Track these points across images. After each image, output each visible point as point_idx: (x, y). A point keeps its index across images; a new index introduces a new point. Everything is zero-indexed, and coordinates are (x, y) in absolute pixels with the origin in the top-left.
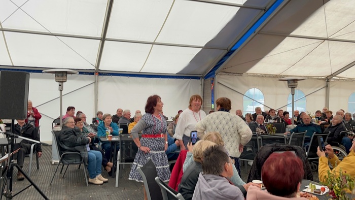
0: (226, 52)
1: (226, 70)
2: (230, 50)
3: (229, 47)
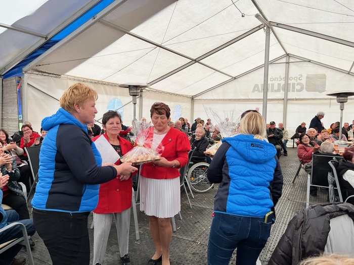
0: (43, 41)
1: (40, 68)
2: (49, 40)
3: (49, 34)
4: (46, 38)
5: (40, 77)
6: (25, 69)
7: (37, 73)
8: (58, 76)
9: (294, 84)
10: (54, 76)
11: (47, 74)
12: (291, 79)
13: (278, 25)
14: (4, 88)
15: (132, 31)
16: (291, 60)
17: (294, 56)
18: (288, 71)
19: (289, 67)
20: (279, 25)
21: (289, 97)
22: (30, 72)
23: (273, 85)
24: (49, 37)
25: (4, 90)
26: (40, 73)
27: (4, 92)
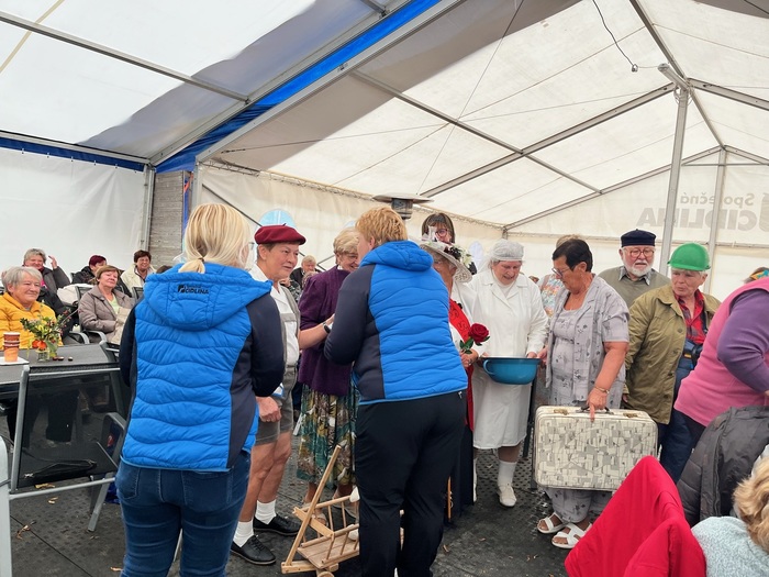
2: (253, 104)
3: (252, 94)
4: (247, 102)
5: (223, 173)
6: (200, 156)
7: (220, 165)
8: (254, 172)
9: (733, 213)
10: (249, 172)
11: (236, 169)
12: (728, 200)
13: (706, 87)
14: (158, 191)
15: (406, 94)
16: (732, 159)
17: (738, 152)
18: (723, 183)
19: (724, 174)
20: (709, 88)
21: (720, 240)
22: (208, 163)
23: (686, 212)
24: (253, 99)
25: (156, 195)
26: (225, 167)
27: (157, 199)
